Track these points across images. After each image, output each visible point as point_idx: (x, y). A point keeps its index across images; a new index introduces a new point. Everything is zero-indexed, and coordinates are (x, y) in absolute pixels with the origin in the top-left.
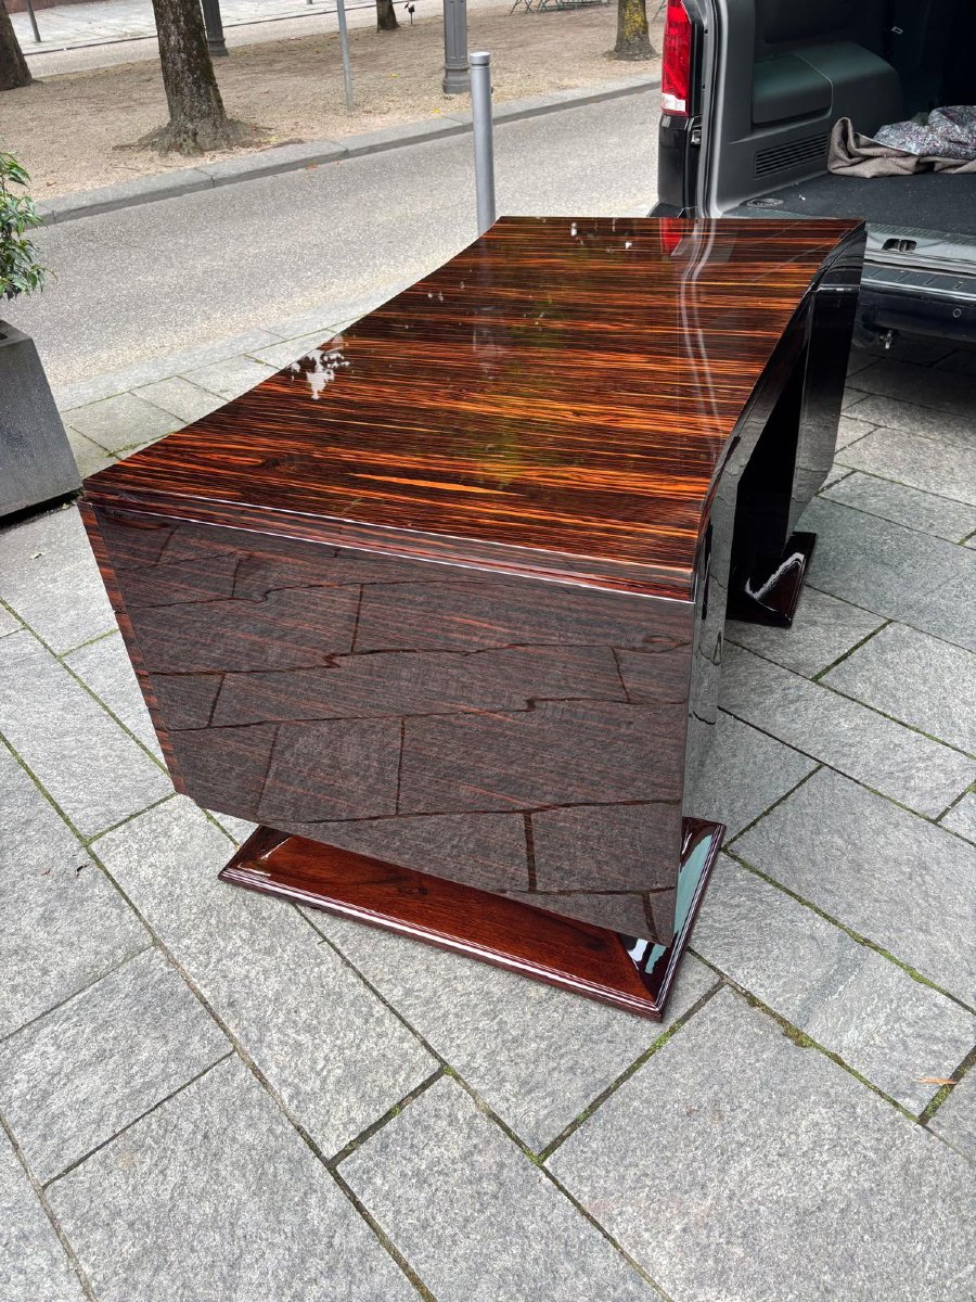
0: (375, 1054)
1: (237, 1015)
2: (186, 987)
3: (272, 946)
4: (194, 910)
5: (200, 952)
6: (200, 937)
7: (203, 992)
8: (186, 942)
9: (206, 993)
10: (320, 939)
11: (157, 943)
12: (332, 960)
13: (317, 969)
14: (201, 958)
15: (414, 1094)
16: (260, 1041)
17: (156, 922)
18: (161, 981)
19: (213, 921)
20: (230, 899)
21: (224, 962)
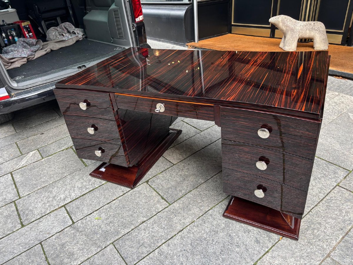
0: (340, 197)
1: (344, 227)
2: (341, 243)
3: (318, 223)
4: (312, 247)
5: (327, 241)
6: (322, 243)
7: (341, 238)
8: (325, 246)
9: (341, 237)
10: (310, 212)
11: (329, 256)
12: (317, 209)
13: (321, 212)
14: (329, 241)
15: (347, 190)
16: (349, 221)
17: (320, 258)
18: (342, 251)
19: (314, 240)
20: (303, 238)
21: (328, 234)
